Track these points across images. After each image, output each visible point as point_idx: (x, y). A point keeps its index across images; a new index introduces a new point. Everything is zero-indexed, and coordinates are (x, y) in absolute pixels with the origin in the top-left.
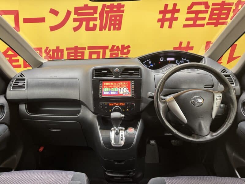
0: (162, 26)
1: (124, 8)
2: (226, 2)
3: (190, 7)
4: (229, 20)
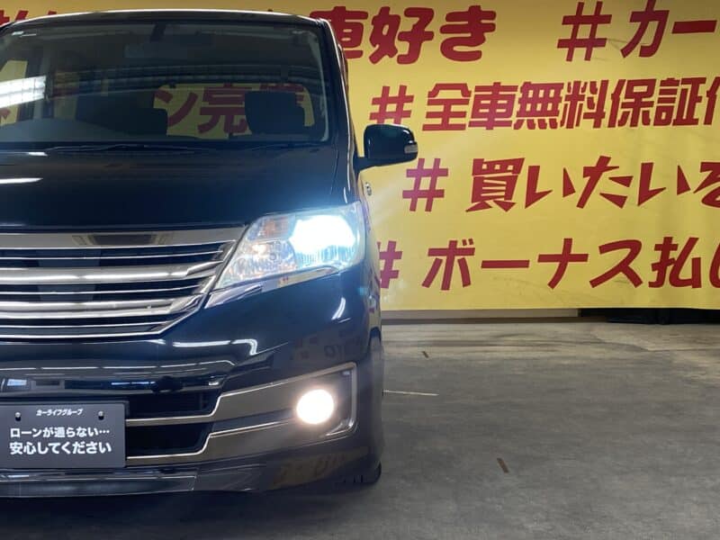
2: (502, 84)
3: (433, 94)
4: (514, 119)
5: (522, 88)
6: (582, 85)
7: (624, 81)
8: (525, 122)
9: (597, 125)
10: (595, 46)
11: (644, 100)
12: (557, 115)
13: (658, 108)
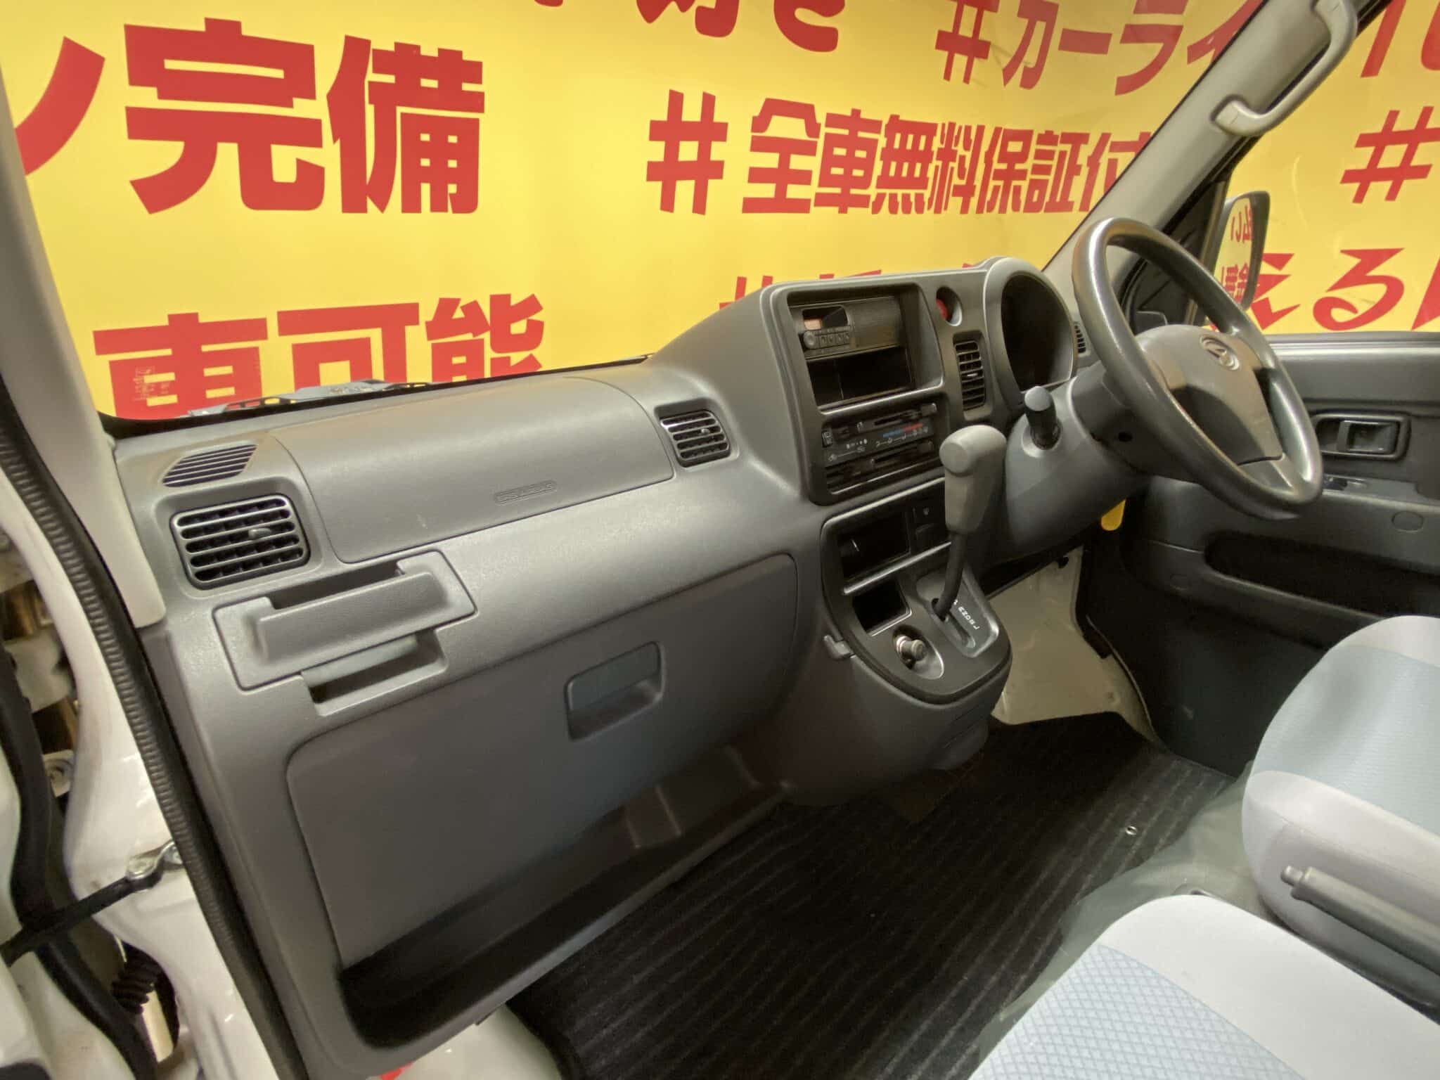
0: (668, 203)
1: (478, 80)
2: (861, 116)
3: (760, 123)
4: (872, 191)
5: (887, 126)
6: (956, 133)
7: (1001, 128)
8: (887, 198)
9: (965, 209)
10: (978, 57)
11: (1018, 166)
12: (925, 187)
13: (1032, 181)
